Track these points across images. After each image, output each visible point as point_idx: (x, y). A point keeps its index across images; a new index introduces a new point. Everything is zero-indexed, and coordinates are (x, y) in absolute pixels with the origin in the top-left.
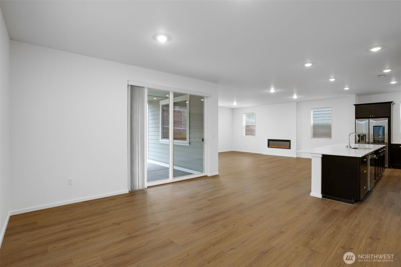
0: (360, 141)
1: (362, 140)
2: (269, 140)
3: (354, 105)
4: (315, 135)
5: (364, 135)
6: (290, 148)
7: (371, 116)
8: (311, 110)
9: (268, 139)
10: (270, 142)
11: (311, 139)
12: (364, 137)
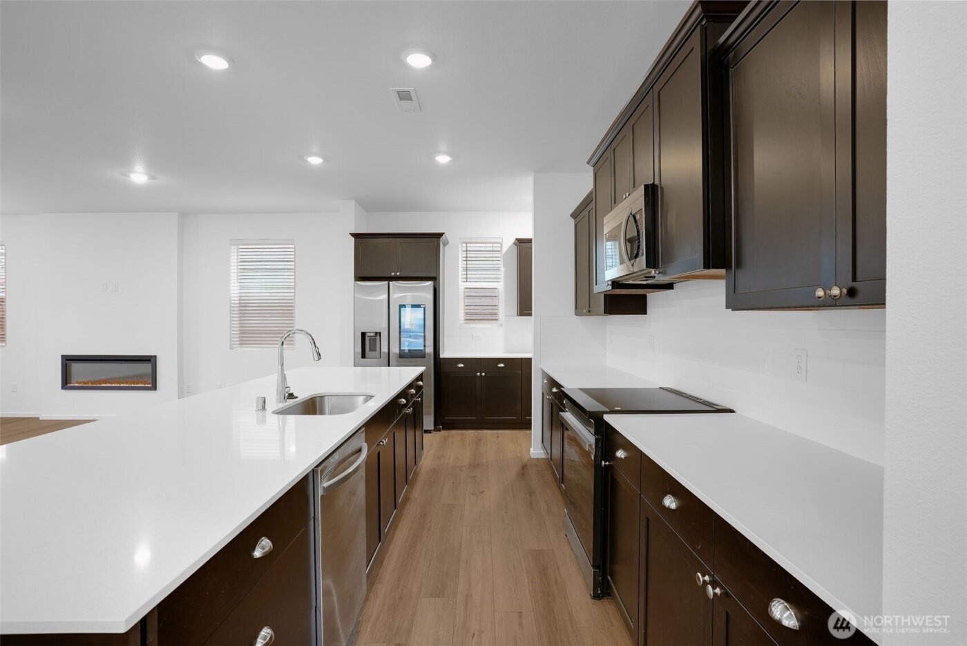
0: (367, 356)
1: (370, 350)
2: (67, 361)
3: (353, 235)
4: (246, 336)
5: (376, 333)
6: (154, 388)
7: (393, 274)
8: (231, 245)
9: (63, 356)
10: (75, 367)
11: (231, 348)
12: (378, 338)
